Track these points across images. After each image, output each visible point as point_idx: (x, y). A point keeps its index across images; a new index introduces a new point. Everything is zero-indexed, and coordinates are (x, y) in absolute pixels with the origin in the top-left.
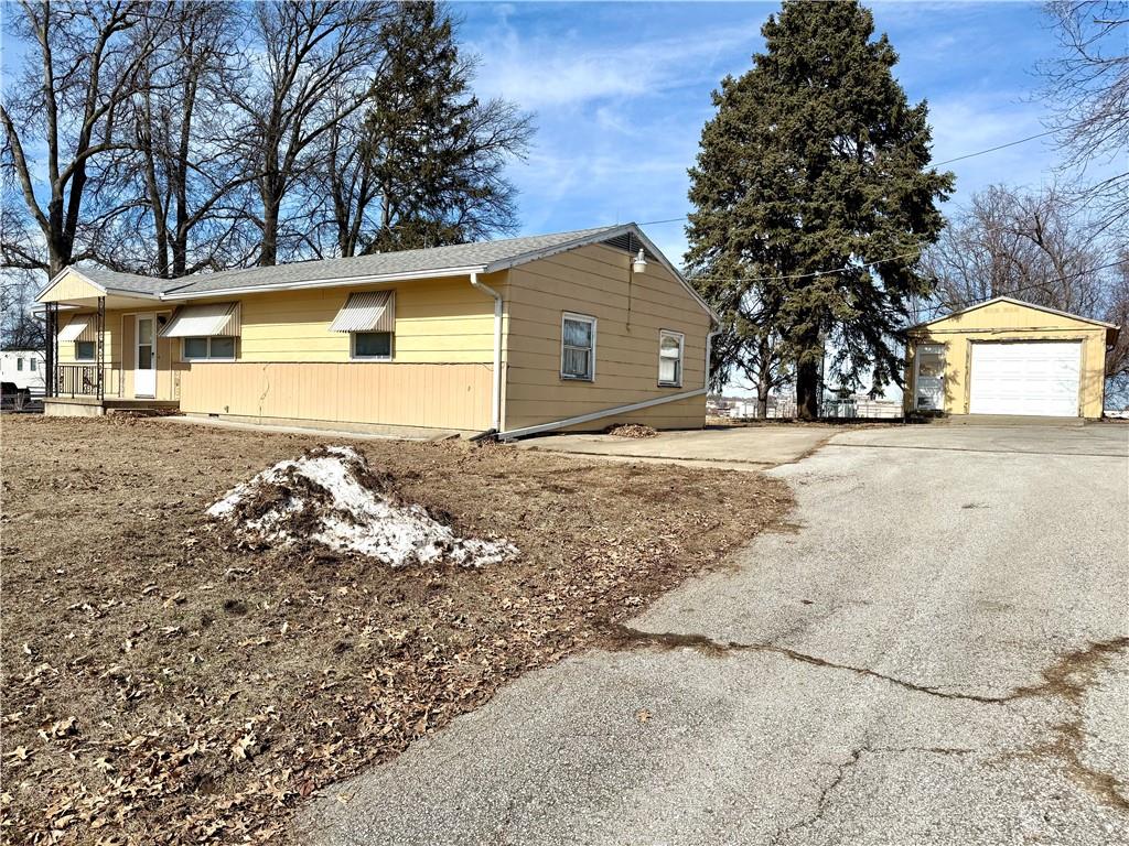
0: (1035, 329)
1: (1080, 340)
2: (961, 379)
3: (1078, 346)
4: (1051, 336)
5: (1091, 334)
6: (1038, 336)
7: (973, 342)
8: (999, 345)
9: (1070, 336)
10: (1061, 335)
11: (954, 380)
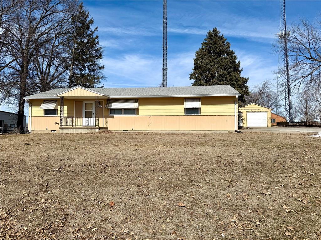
1: (267, 112)
2: (245, 119)
3: (266, 113)
4: (262, 111)
5: (269, 111)
6: (260, 111)
7: (248, 112)
8: (252, 113)
10: (264, 111)
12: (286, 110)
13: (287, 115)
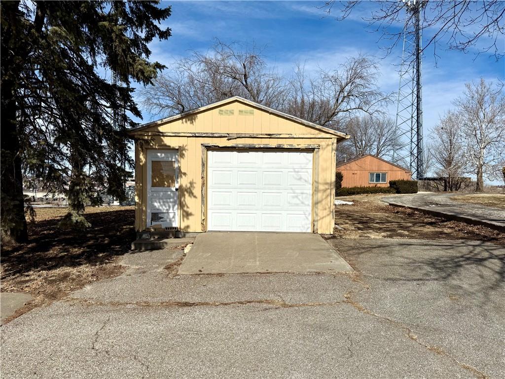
0: (270, 136)
1: (313, 150)
2: (197, 191)
3: (310, 155)
4: (286, 144)
5: (323, 143)
6: (273, 143)
7: (209, 148)
9: (303, 144)
10: (295, 144)
11: (191, 194)
12: (411, 153)
13: (412, 164)
